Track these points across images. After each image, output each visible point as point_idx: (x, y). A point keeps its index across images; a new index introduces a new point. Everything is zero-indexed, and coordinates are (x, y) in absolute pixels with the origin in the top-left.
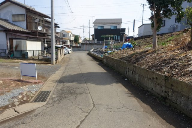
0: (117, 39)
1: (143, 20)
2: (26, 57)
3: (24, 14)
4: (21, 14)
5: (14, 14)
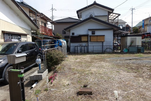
2: (141, 51)
3: (107, 16)
4: (103, 15)
5: (96, 15)
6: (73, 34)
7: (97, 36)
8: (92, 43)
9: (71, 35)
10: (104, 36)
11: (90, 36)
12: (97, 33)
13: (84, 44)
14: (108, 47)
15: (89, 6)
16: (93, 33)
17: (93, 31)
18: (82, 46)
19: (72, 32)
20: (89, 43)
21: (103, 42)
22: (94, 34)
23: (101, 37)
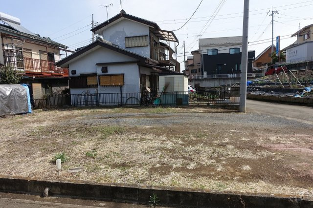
0: (236, 69)
1: (272, 38)
2: (184, 103)
3: (147, 36)
4: (141, 35)
5: (129, 36)
6: (74, 72)
7: (111, 75)
8: (103, 88)
9: (71, 74)
10: (123, 75)
11: (99, 76)
12: (112, 70)
13: (92, 91)
14: (131, 95)
15: (111, 20)
16: (105, 70)
17: (104, 67)
18: (88, 95)
19: (71, 69)
20: (99, 88)
21: (121, 87)
22: (107, 72)
23: (117, 77)
